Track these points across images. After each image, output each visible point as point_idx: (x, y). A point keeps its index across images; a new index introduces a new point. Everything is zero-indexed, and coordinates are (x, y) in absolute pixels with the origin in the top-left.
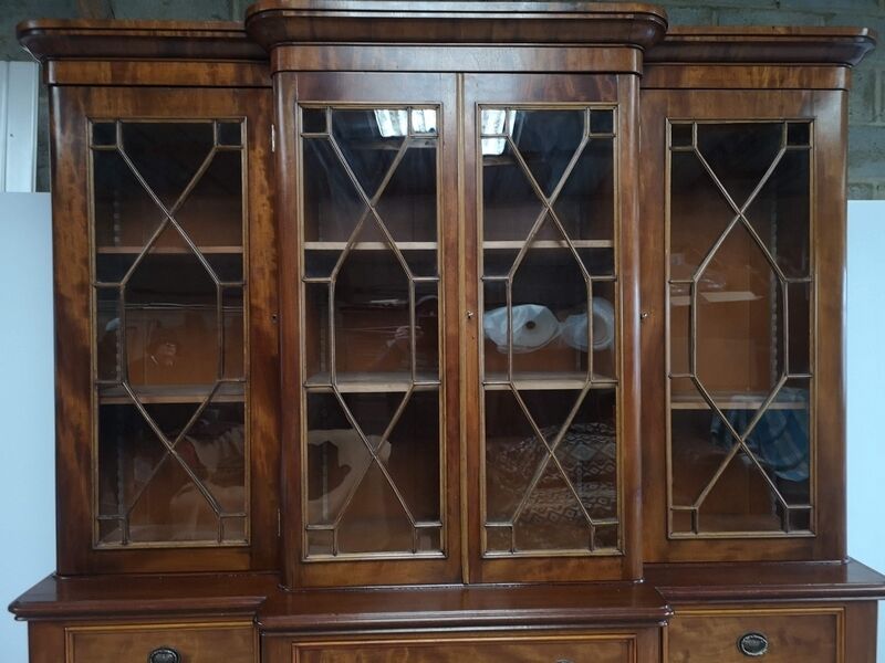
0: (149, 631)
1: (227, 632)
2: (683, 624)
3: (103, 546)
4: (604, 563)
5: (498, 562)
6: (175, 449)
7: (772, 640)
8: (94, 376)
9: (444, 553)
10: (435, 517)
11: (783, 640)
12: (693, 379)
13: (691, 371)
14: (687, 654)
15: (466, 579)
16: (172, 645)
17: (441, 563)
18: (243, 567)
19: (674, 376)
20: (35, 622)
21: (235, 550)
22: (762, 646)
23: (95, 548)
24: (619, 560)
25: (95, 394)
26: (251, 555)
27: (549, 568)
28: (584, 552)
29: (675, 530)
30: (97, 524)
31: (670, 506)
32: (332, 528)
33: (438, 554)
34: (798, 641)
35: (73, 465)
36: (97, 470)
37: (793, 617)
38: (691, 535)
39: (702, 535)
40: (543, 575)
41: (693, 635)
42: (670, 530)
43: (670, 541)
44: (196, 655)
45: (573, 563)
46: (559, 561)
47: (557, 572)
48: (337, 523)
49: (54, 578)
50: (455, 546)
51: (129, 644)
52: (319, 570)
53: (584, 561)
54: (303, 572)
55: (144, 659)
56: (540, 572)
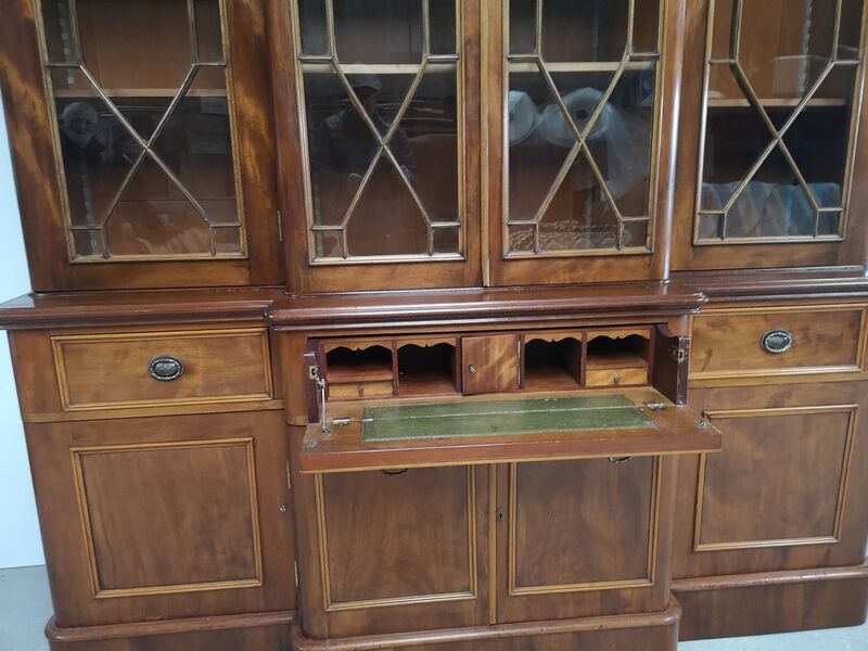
0: (146, 340)
1: (233, 340)
2: (708, 324)
3: (81, 259)
4: (631, 262)
5: (520, 264)
6: (150, 147)
7: (796, 338)
8: (45, 57)
9: (462, 254)
10: (453, 216)
11: (806, 337)
12: (733, 67)
13: (732, 56)
14: (710, 354)
15: (487, 282)
16: (173, 354)
17: (459, 266)
18: (242, 282)
19: (715, 61)
20: (14, 331)
21: (232, 263)
22: (786, 343)
23: (73, 261)
24: (647, 259)
25: (48, 79)
26: (249, 269)
27: (573, 269)
28: (612, 251)
29: (701, 237)
30: (71, 234)
31: (698, 210)
32: (340, 228)
33: (455, 256)
34: (820, 338)
35: (33, 166)
36: (62, 172)
37: (820, 314)
38: (717, 241)
39: (728, 240)
40: (567, 276)
41: (716, 334)
42: (696, 237)
43: (695, 246)
44: (201, 364)
45: (599, 262)
46: (586, 261)
47: (582, 272)
48: (345, 222)
49: (30, 295)
50: (475, 247)
51: (126, 354)
52: (328, 275)
53: (610, 260)
54: (310, 277)
55: (145, 369)
56: (564, 273)
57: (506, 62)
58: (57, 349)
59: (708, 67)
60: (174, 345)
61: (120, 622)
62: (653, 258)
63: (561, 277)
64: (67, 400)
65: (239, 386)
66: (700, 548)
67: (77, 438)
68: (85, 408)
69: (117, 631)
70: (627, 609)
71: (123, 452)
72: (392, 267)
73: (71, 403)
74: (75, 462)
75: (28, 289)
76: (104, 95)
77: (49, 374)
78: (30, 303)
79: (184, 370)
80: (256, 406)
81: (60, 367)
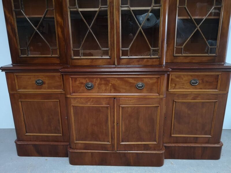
0: (35, 75)
1: (54, 76)
2: (175, 77)
3: (22, 56)
4: (154, 60)
5: (124, 60)
6: (37, 30)
7: (200, 81)
8: (13, 8)
9: (110, 57)
10: (107, 47)
11: (203, 82)
13: (184, 5)
14: (176, 85)
15: (116, 64)
16: (41, 79)
17: (109, 60)
18: (58, 63)
19: (180, 7)
21: (56, 58)
22: (197, 83)
23: (20, 56)
24: (158, 59)
25: (14, 14)
26: (60, 59)
27: (139, 61)
28: (149, 57)
29: (176, 53)
30: (20, 50)
31: (175, 46)
32: (79, 49)
33: (108, 57)
34: (207, 82)
35: (11, 34)
36: (18, 35)
37: (207, 75)
38: (180, 55)
39: (184, 55)
41: (178, 80)
42: (175, 54)
43: (174, 56)
44: (47, 82)
45: (145, 60)
46: (141, 59)
47: (141, 62)
49: (12, 64)
50: (113, 55)
51: (30, 78)
52: (76, 61)
53: (148, 59)
54: (72, 61)
55: (34, 82)
56: (136, 62)
57: (120, 8)
58: (15, 77)
59: (178, 8)
60: (41, 77)
61: (31, 141)
62: (161, 59)
64: (18, 89)
66: (173, 135)
67: (20, 97)
68: (21, 90)
69: (29, 143)
70: (151, 149)
71: (30, 101)
72: (92, 59)
73: (19, 89)
74: (20, 103)
75: (11, 63)
76: (27, 17)
77: (14, 82)
78: (12, 66)
79: (43, 83)
80: (60, 92)
81: (16, 81)
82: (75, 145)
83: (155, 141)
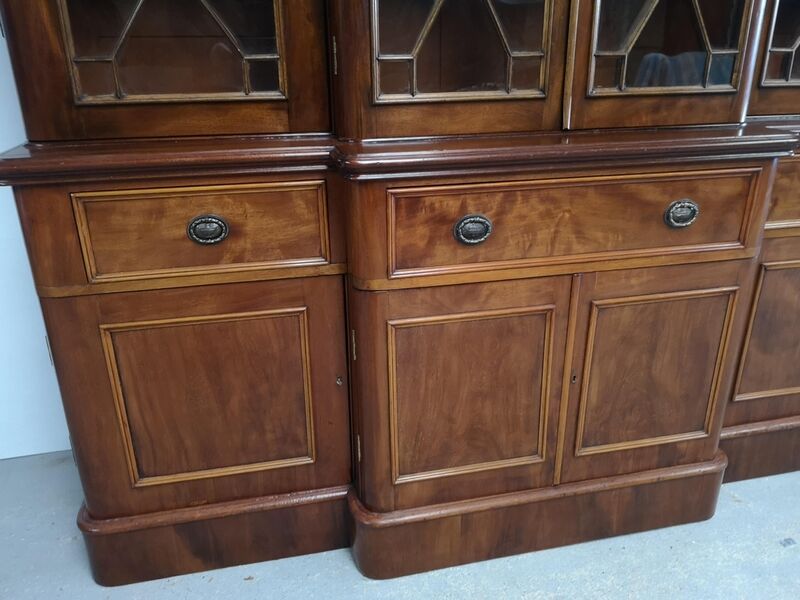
0: (184, 196)
3: (89, 99)
4: (715, 101)
9: (543, 91)
10: (535, 46)
14: (775, 202)
15: (568, 125)
16: (216, 213)
18: (281, 128)
20: (21, 187)
21: (269, 105)
23: (80, 103)
24: (730, 98)
26: (289, 112)
27: (656, 109)
28: (697, 88)
29: (767, 77)
30: (76, 68)
31: (769, 47)
32: (410, 57)
33: (535, 93)
38: (782, 82)
39: (793, 82)
40: (649, 117)
41: (787, 181)
43: (763, 88)
45: (683, 102)
46: (669, 100)
47: (665, 114)
48: (416, 51)
49: (26, 146)
51: (160, 213)
52: (393, 116)
53: (693, 100)
54: (373, 120)
55: (183, 232)
56: (647, 113)
58: (79, 208)
60: (218, 201)
61: (163, 509)
62: (737, 97)
63: (644, 119)
64: (94, 270)
65: (291, 250)
66: (738, 398)
67: (107, 313)
68: (116, 278)
69: (161, 518)
70: (681, 461)
71: (161, 327)
73: (98, 273)
74: (107, 341)
75: (23, 139)
77: (70, 238)
78: (26, 153)
79: (232, 231)
80: (311, 272)
81: (83, 230)
82: (396, 497)
83: (702, 428)
